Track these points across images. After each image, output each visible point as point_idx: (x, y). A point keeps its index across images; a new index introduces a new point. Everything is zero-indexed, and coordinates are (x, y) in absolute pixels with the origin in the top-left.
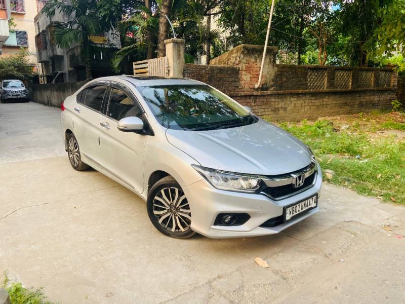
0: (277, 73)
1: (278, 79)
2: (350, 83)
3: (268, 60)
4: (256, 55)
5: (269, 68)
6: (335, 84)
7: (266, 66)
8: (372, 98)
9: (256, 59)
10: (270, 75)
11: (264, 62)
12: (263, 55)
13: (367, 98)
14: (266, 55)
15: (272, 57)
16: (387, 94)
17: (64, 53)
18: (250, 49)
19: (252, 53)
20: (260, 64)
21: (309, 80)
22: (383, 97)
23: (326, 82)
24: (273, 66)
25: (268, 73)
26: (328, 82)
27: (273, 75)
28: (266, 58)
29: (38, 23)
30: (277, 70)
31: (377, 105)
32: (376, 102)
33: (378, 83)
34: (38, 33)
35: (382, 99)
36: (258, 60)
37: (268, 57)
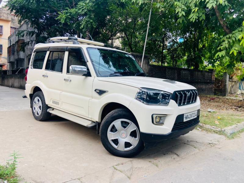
0: (150, 69)
1: (151, 73)
2: (189, 78)
3: (145, 62)
4: (138, 59)
5: (145, 66)
6: (181, 78)
7: (144, 65)
8: (202, 86)
9: (138, 61)
10: (146, 70)
11: (143, 63)
12: (142, 59)
13: (199, 86)
14: (144, 59)
15: (147, 61)
16: (210, 84)
17: (25, 57)
18: (135, 55)
19: (136, 57)
20: (141, 64)
21: (167, 74)
22: (207, 86)
23: (176, 76)
24: (148, 65)
25: (145, 69)
26: (177, 76)
27: (148, 70)
28: (144, 61)
29: (10, 40)
30: (150, 67)
31: (205, 91)
32: (204, 89)
33: (204, 78)
34: (9, 45)
35: (207, 87)
36: (139, 62)
37: (145, 60)
